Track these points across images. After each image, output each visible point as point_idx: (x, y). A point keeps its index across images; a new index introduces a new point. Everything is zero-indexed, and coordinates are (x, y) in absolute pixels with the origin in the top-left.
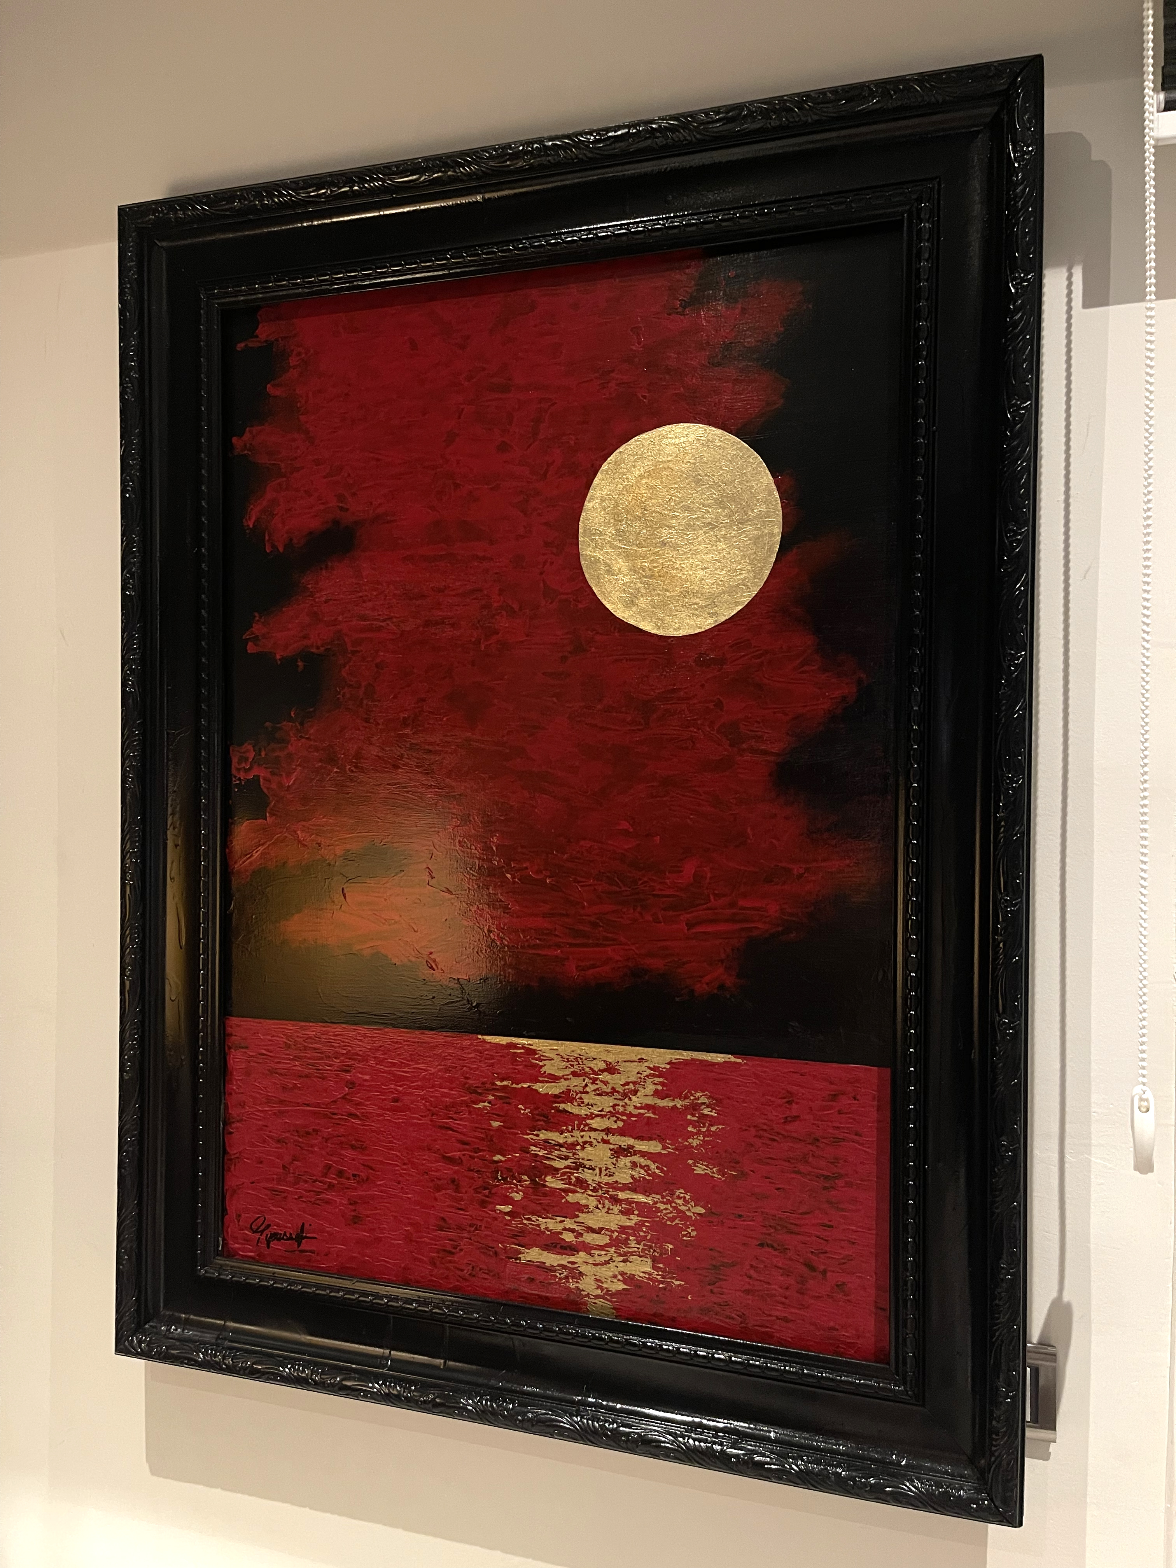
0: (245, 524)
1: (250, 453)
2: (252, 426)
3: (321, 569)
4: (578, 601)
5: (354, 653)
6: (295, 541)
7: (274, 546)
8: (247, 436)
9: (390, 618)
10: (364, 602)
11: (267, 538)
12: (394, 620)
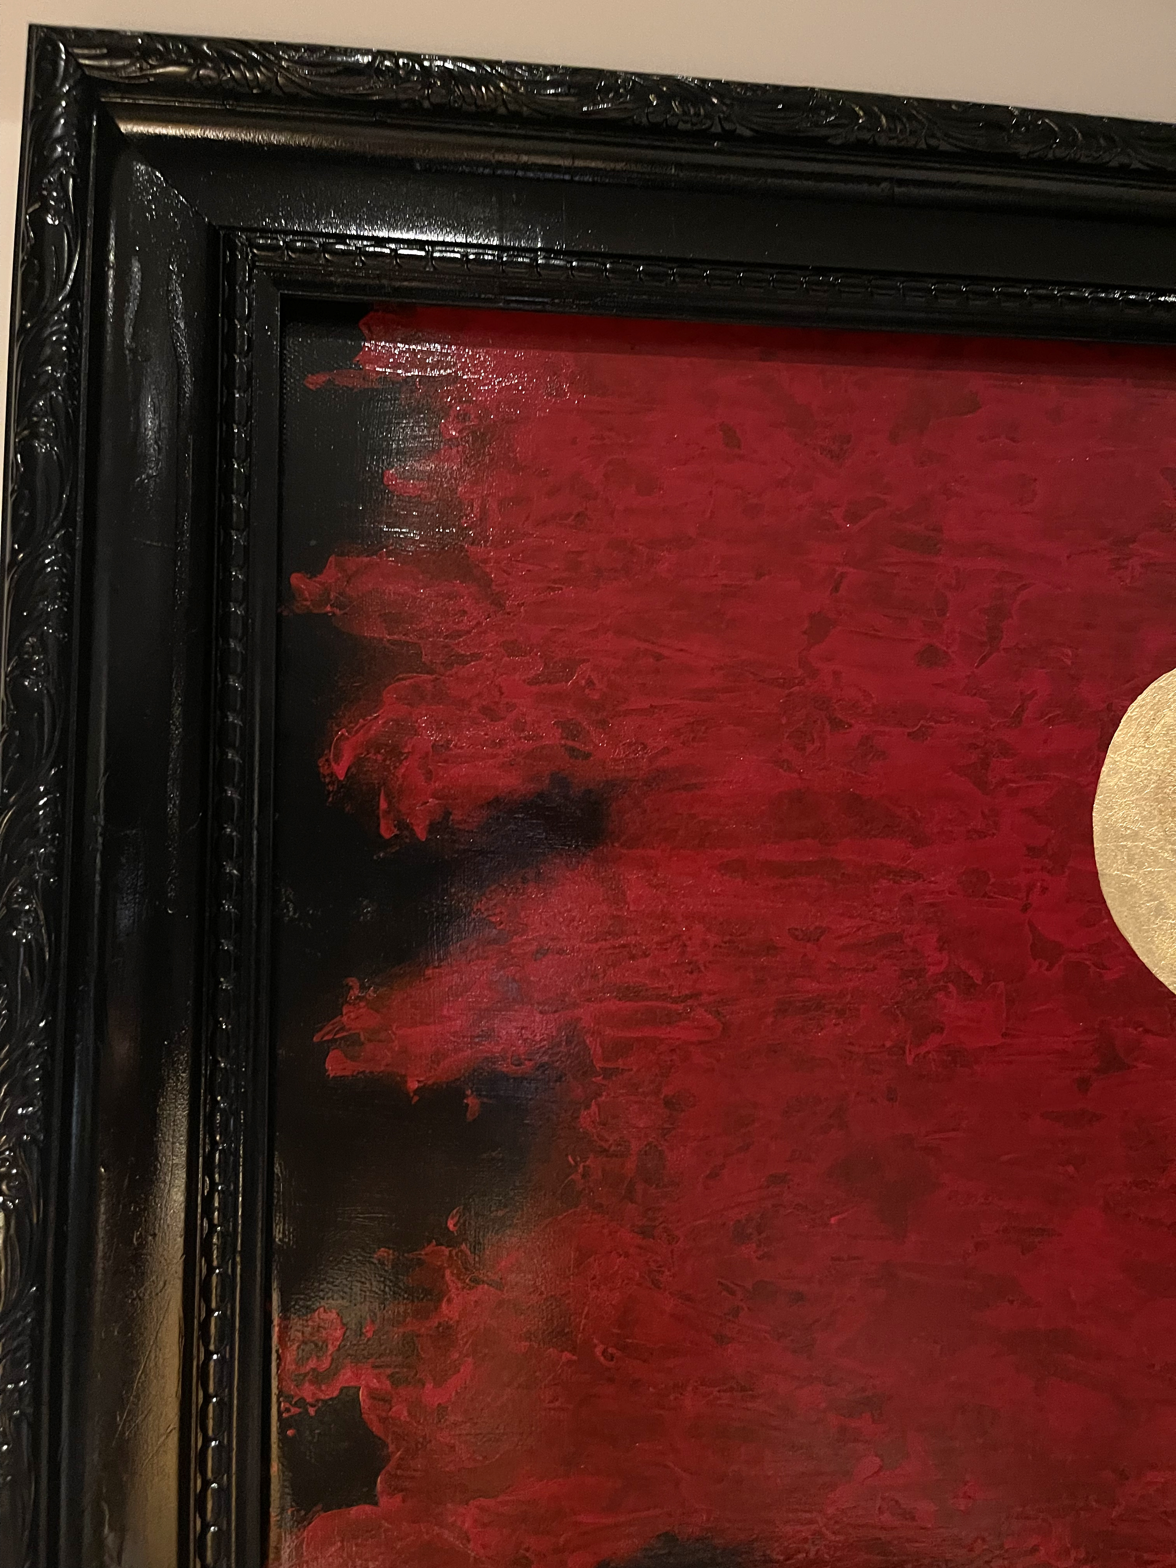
0: (324, 770)
1: (337, 611)
2: (342, 554)
3: (524, 880)
4: (1105, 968)
5: (607, 1073)
6: (457, 815)
7: (402, 825)
8: (330, 574)
9: (695, 996)
10: (633, 957)
11: (383, 805)
12: (705, 998)
